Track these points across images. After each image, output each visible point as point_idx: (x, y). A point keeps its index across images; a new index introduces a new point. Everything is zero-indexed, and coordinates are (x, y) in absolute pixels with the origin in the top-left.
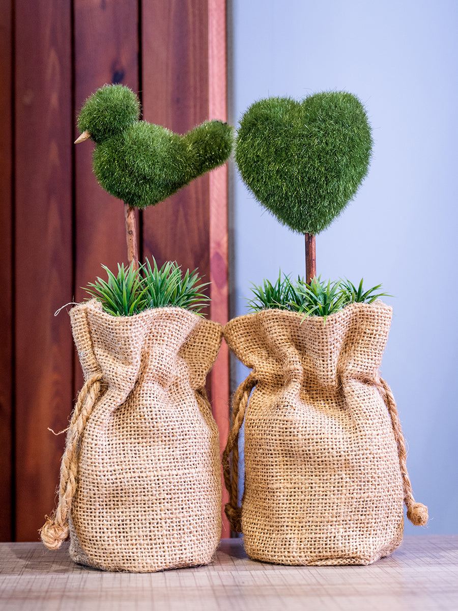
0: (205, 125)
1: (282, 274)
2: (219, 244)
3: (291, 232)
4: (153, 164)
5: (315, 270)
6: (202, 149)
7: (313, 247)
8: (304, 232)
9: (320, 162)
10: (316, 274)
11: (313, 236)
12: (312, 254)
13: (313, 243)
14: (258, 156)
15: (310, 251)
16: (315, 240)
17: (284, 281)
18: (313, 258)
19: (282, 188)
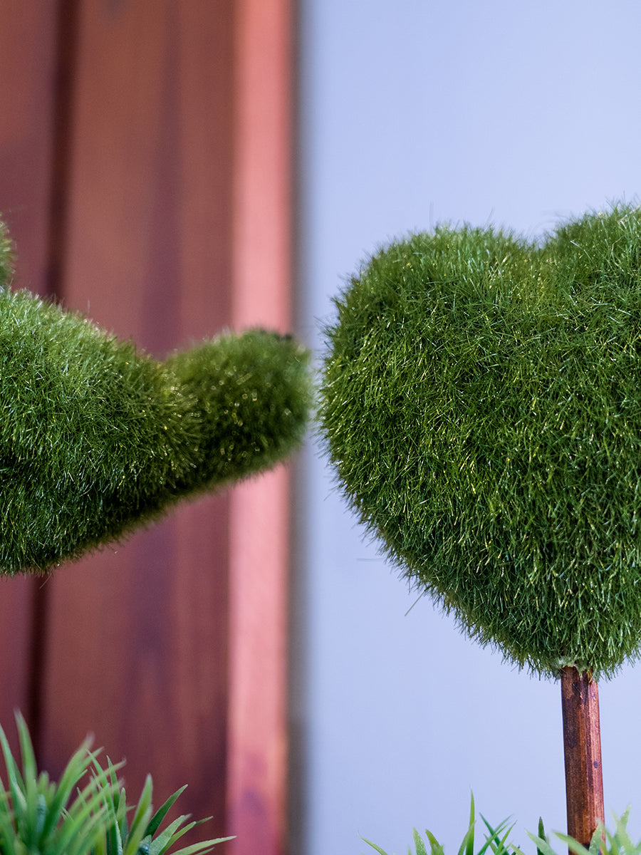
0: (226, 339)
1: (477, 817)
2: (257, 764)
3: (511, 667)
4: (42, 416)
5: (602, 801)
6: (212, 399)
7: (593, 718)
8: (561, 662)
9: (619, 409)
10: (603, 816)
11: (593, 679)
12: (589, 743)
13: (592, 705)
14: (399, 400)
15: (582, 731)
16: (596, 695)
17: (485, 842)
18: (594, 758)
19: (484, 502)
